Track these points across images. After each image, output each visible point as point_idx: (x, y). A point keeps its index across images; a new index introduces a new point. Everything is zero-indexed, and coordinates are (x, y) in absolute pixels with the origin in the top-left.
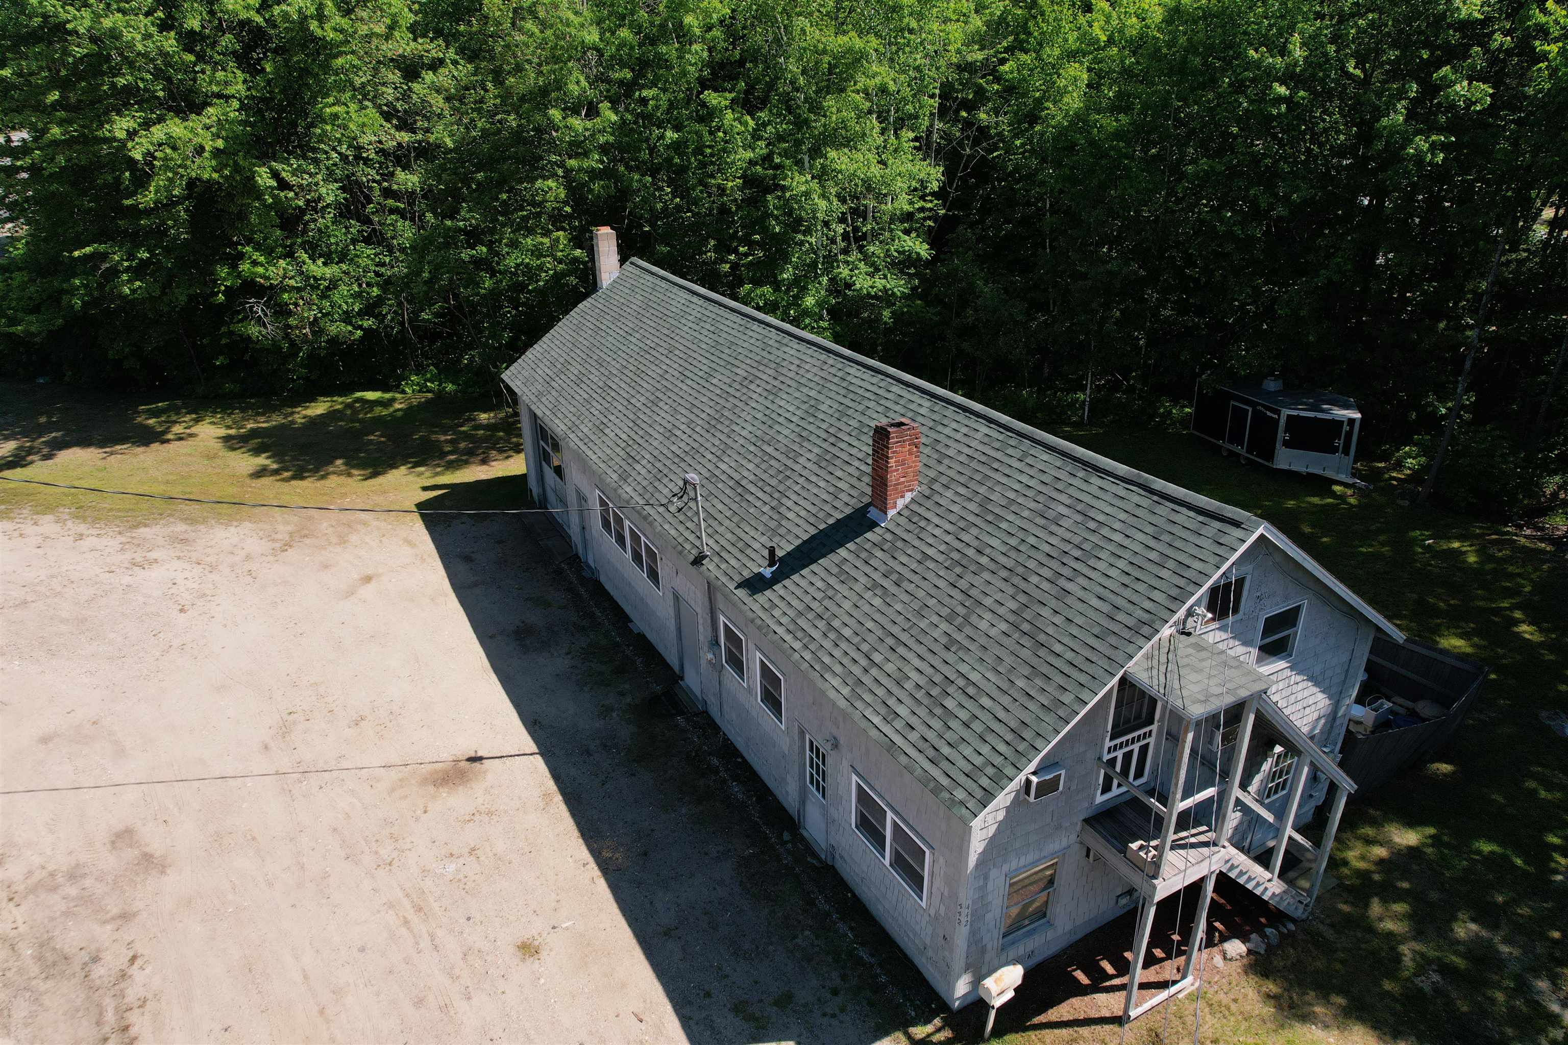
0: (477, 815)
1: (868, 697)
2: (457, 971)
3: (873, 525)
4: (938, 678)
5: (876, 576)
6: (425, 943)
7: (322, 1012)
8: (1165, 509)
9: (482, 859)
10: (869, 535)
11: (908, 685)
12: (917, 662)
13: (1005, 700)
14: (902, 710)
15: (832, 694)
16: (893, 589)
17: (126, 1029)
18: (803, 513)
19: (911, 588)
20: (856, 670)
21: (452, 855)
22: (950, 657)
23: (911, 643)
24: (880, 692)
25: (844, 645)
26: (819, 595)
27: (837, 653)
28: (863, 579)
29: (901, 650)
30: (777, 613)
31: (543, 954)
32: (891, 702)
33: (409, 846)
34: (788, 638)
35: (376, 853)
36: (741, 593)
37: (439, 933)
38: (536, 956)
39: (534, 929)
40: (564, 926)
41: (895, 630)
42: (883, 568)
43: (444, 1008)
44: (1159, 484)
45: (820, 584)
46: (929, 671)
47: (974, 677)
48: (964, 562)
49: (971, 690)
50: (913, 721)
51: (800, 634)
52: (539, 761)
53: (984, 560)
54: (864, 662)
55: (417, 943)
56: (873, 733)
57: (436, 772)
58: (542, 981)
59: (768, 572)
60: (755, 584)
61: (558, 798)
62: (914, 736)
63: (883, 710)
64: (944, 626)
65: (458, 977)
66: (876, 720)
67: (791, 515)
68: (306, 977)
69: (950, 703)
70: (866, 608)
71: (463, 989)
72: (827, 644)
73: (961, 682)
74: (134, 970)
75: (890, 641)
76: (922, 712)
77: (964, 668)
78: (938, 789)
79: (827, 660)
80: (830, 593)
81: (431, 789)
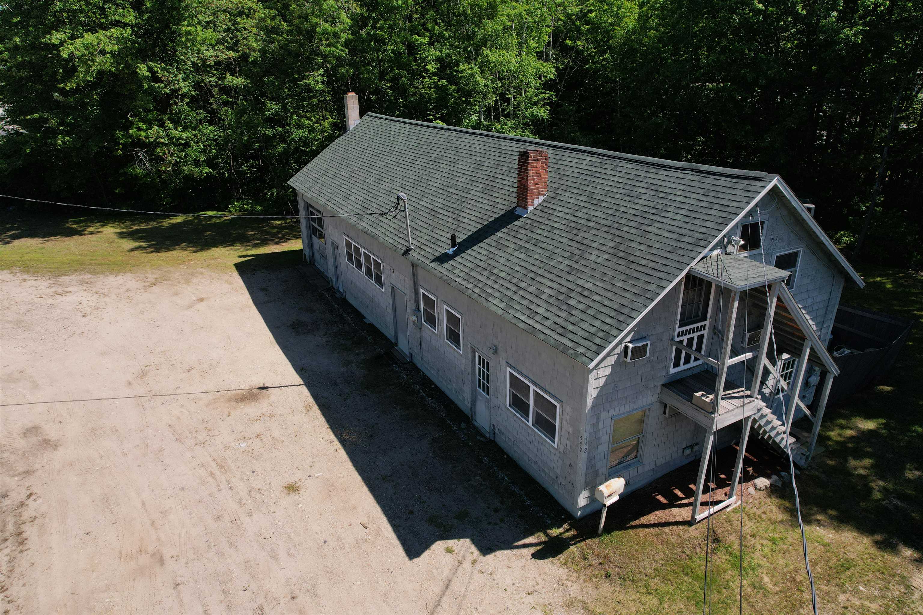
0: (263, 417)
1: (517, 307)
2: (244, 501)
3: (518, 217)
4: (563, 290)
5: (520, 243)
6: (224, 485)
7: (153, 524)
8: (710, 180)
9: (265, 439)
10: (516, 223)
11: (543, 297)
12: (549, 284)
13: (609, 295)
14: (540, 310)
15: (493, 308)
16: (533, 248)
17: (20, 534)
18: (473, 218)
19: (543, 246)
20: (509, 293)
21: (244, 438)
22: (571, 278)
23: (546, 274)
24: (525, 302)
25: (501, 282)
26: (484, 258)
27: (496, 286)
28: (513, 246)
29: (539, 279)
30: (456, 271)
31: (302, 491)
32: (533, 307)
33: (218, 434)
34: (464, 283)
35: (196, 437)
36: (434, 265)
37: (233, 480)
38: (297, 492)
39: (296, 477)
40: (316, 475)
41: (534, 269)
42: (526, 238)
43: (234, 521)
44: (704, 167)
45: (485, 252)
46: (558, 287)
47: (588, 285)
48: (578, 227)
49: (586, 293)
50: (548, 315)
51: (472, 280)
52: (304, 389)
53: (591, 224)
54: (514, 288)
55: (219, 486)
56: (521, 325)
57: (237, 395)
58: (300, 506)
59: (451, 251)
60: (443, 259)
61: (316, 408)
62: (548, 323)
63: (527, 312)
64: (567, 262)
65: (244, 504)
66: (523, 318)
67: (465, 220)
68: (143, 504)
69: (572, 302)
70: (515, 260)
71: (247, 511)
72: (489, 283)
73: (579, 290)
74: (30, 502)
75: (531, 275)
76: (554, 309)
77: (580, 282)
78: (565, 350)
79: (490, 291)
80: (491, 256)
81: (234, 404)
